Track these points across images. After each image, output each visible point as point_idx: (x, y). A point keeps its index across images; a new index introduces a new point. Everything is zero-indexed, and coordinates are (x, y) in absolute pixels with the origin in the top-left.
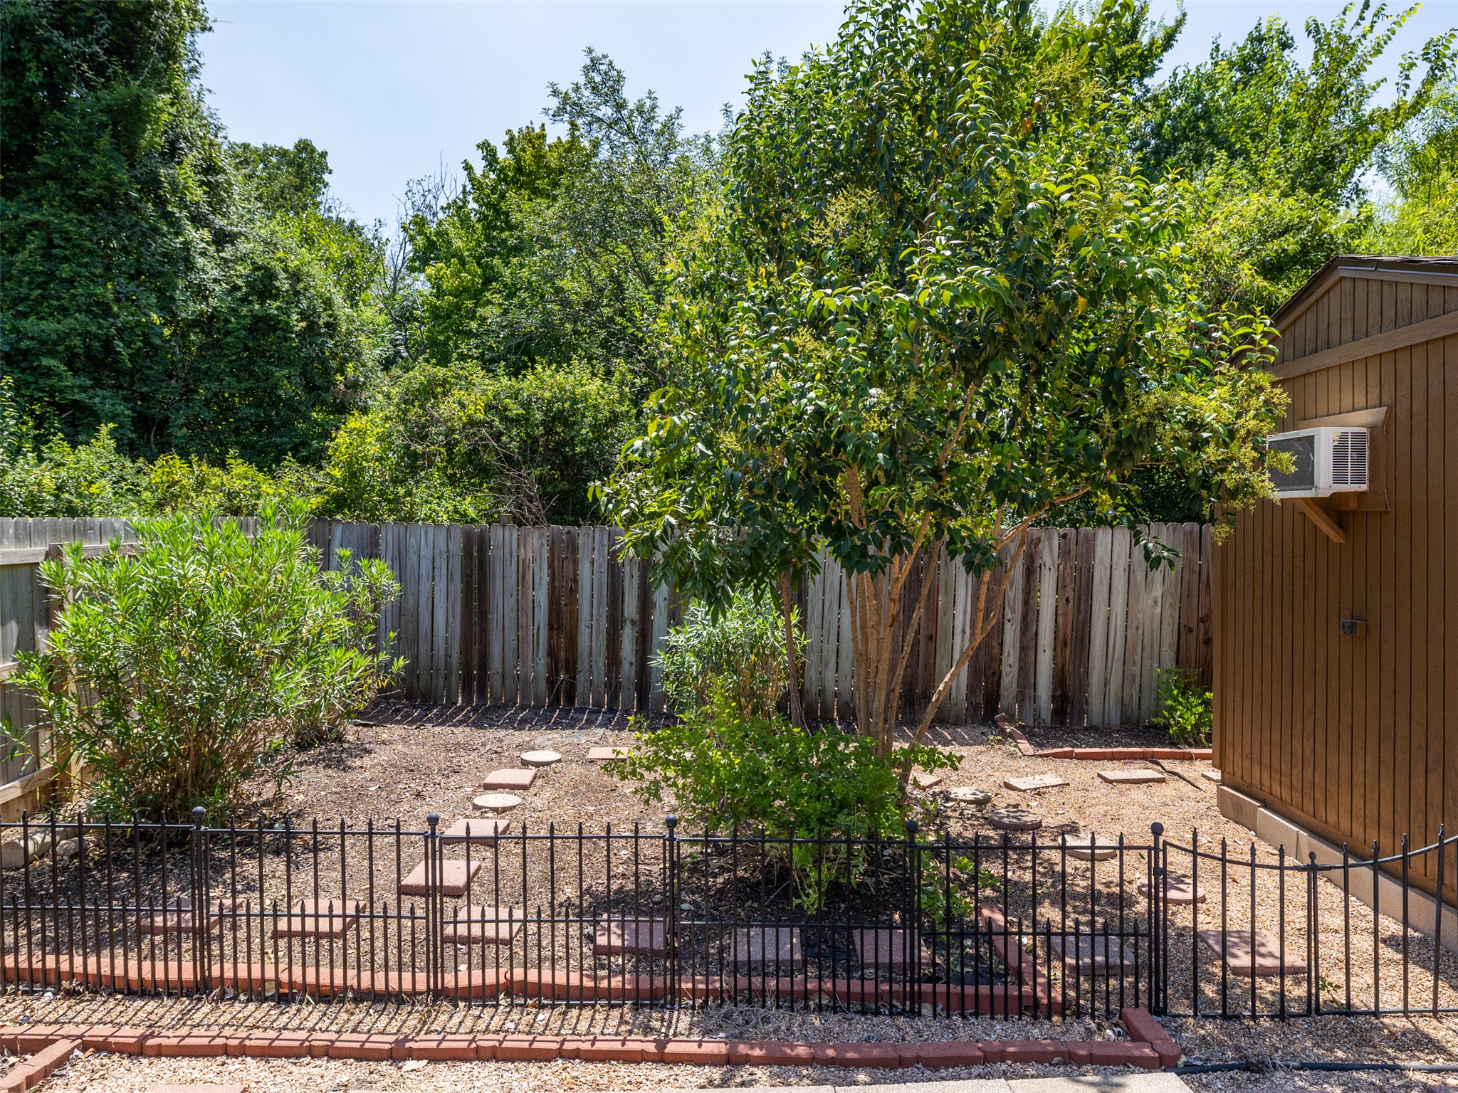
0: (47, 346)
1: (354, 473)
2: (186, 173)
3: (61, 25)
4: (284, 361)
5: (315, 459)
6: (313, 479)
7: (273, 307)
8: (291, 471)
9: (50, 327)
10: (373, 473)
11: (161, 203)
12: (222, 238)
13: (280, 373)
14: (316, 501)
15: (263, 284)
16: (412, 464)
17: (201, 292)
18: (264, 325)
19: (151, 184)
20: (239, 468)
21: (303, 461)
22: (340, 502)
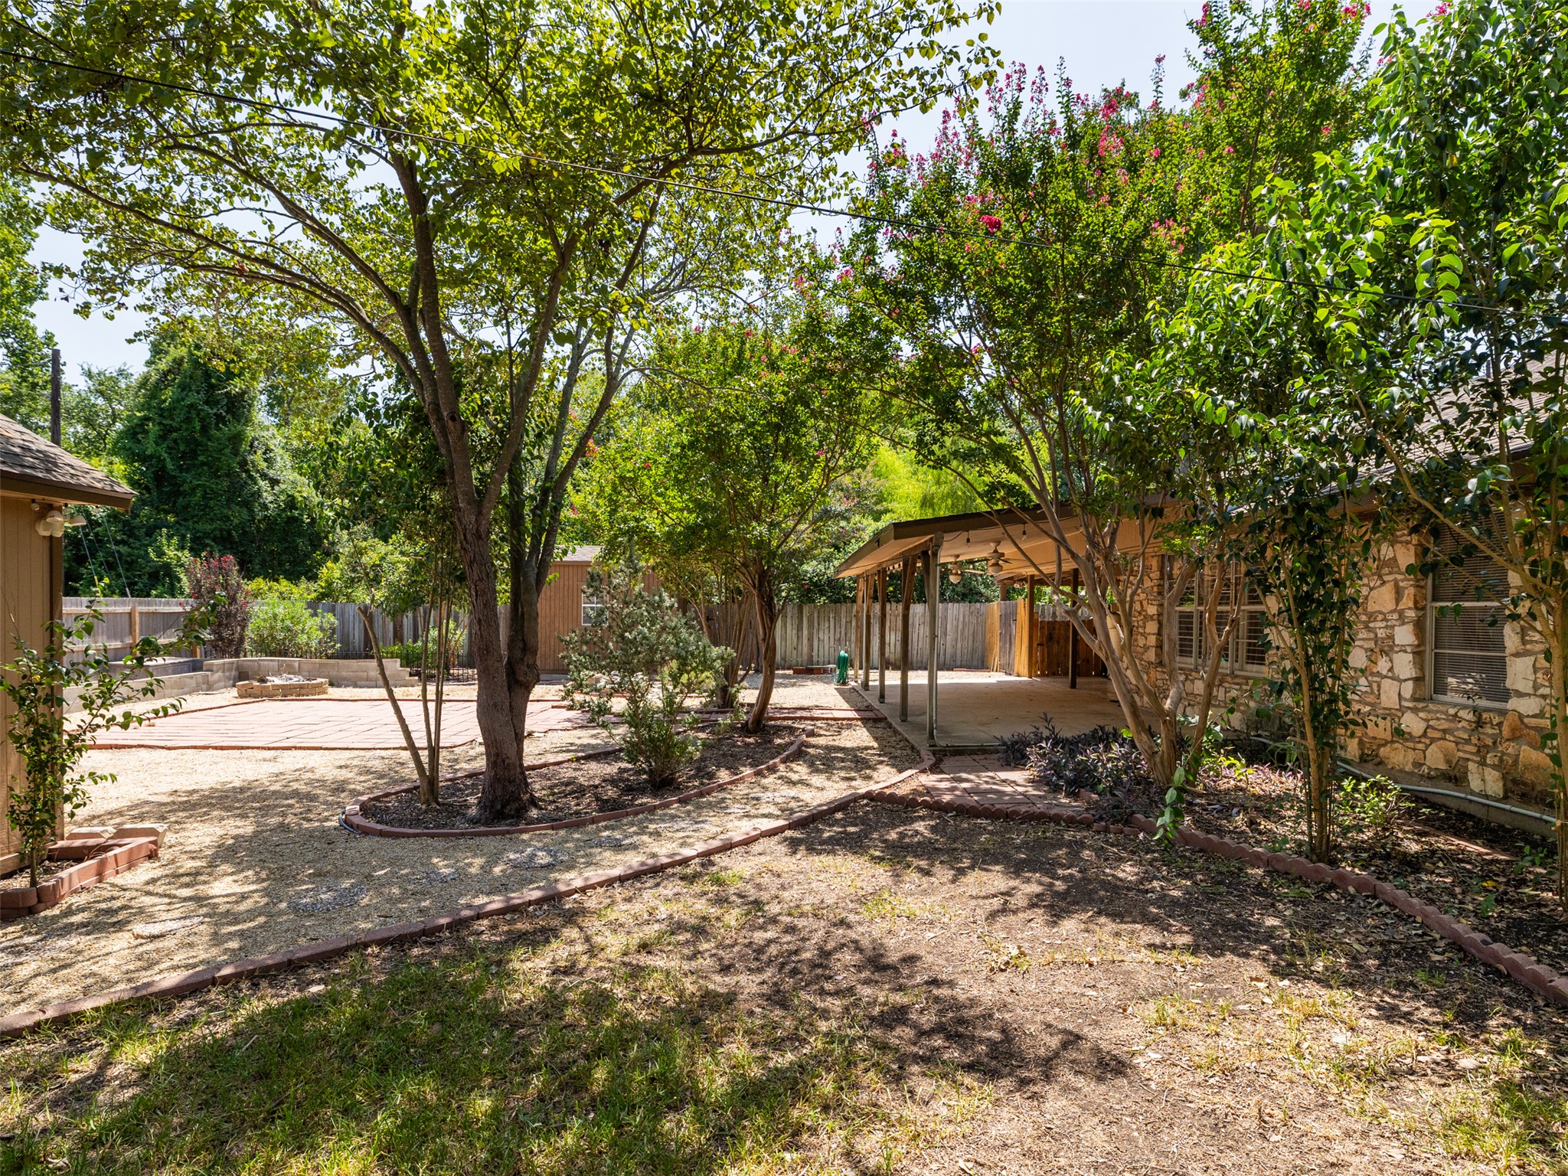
0: (207, 535)
1: (329, 584)
2: (258, 458)
3: (207, 403)
4: (300, 534)
5: (314, 578)
6: (313, 586)
7: (296, 513)
8: (304, 584)
9: (208, 527)
10: (338, 584)
11: (247, 471)
12: (274, 482)
13: (299, 541)
14: (314, 595)
15: (291, 503)
16: (352, 582)
17: (265, 507)
18: (293, 520)
19: (243, 464)
20: (284, 582)
21: (309, 579)
22: (323, 596)
